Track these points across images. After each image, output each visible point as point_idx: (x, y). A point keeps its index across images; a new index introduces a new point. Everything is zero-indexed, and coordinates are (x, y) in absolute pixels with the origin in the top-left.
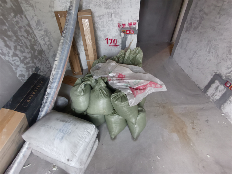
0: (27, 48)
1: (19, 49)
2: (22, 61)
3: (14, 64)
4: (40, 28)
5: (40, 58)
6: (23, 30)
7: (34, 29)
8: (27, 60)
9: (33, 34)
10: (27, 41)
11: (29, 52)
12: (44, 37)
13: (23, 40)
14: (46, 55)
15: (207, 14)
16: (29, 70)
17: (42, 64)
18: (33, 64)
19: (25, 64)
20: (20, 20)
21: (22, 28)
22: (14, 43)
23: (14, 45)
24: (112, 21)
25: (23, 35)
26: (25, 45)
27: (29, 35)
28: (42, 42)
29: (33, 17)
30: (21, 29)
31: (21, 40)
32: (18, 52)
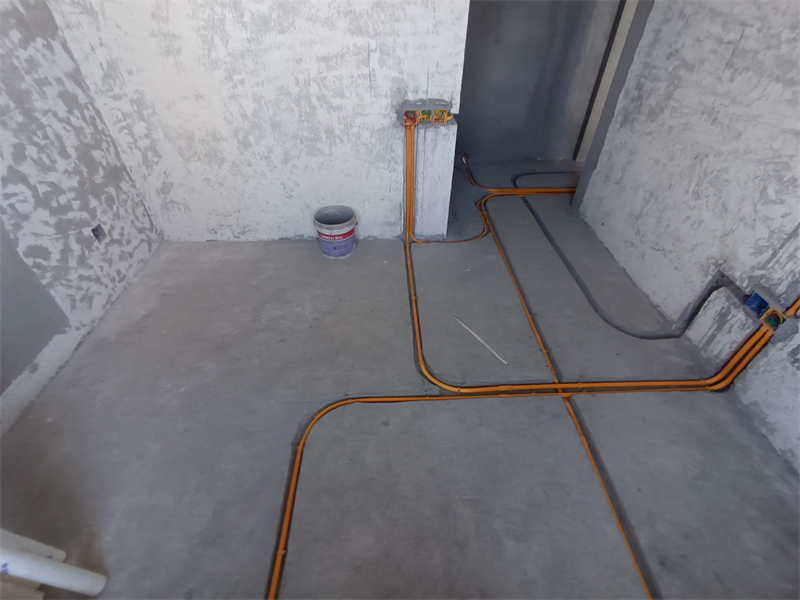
0: (65, 155)
1: (32, 159)
2: (41, 202)
3: (9, 210)
4: (116, 91)
5: (114, 194)
6: (52, 91)
7: (96, 92)
8: (63, 199)
9: (90, 107)
10: (68, 131)
11: (71, 170)
12: (129, 121)
13: (50, 126)
14: (138, 185)
15: (690, 68)
16: (69, 235)
17: (117, 216)
18: (85, 215)
19: (53, 212)
20: (44, 56)
21: (50, 84)
22: (15, 136)
23: (15, 141)
24: (371, 76)
25: (53, 110)
26: (57, 144)
27: (76, 112)
28: (123, 139)
29: (93, 49)
30: (45, 89)
31: (41, 127)
32: (27, 168)
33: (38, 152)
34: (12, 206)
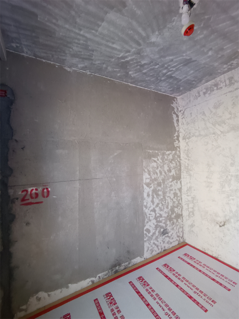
0: (167, 208)
1: (159, 207)
2: (156, 218)
3: (148, 218)
4: (189, 194)
5: (175, 222)
6: (172, 192)
7: (183, 193)
8: (161, 219)
9: (180, 197)
10: (171, 202)
11: (167, 212)
16: (157, 229)
17: (173, 229)
18: (164, 225)
19: (157, 222)
20: (175, 184)
22: (159, 201)
23: (158, 202)
25: (170, 196)
26: (167, 204)
27: (176, 198)
28: (185, 207)
29: (187, 183)
31: (165, 200)
32: (157, 209)
33: (162, 206)
34: (149, 217)
